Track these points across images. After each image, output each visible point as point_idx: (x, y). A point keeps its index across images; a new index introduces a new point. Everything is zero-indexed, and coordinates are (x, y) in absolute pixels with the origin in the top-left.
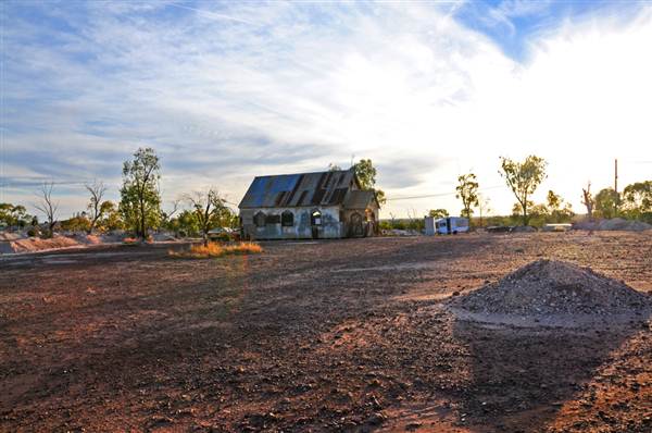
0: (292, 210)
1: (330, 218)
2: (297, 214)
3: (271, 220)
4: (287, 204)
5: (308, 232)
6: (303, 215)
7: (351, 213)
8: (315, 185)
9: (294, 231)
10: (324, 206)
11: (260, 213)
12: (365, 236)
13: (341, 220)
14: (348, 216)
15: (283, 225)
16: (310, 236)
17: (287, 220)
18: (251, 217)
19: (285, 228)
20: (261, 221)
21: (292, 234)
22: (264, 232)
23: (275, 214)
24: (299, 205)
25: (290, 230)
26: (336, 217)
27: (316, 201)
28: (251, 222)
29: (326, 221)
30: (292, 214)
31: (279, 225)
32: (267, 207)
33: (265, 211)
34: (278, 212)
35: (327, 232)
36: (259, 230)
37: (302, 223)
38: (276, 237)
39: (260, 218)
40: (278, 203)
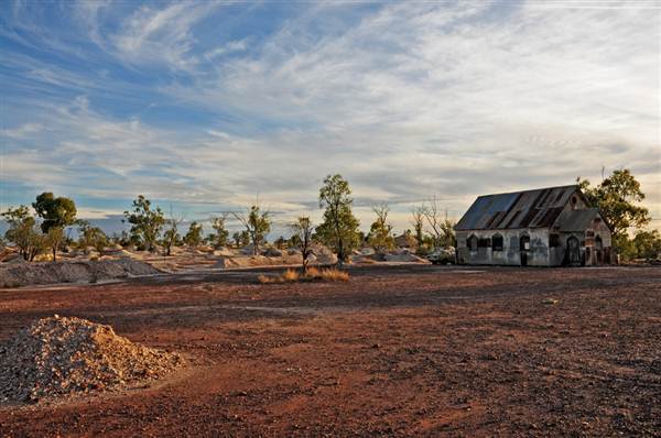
0: (502, 233)
1: (539, 242)
2: (507, 237)
3: (483, 243)
4: (497, 227)
5: (517, 258)
6: (512, 238)
7: (567, 237)
8: (529, 206)
9: (503, 256)
10: (533, 229)
11: (473, 236)
12: (583, 265)
13: (550, 246)
14: (564, 240)
15: (494, 250)
16: (519, 263)
17: (497, 243)
18: (464, 239)
19: (495, 252)
20: (474, 246)
21: (502, 259)
22: (477, 257)
23: (486, 237)
24: (507, 228)
25: (499, 255)
26: (546, 242)
27: (525, 224)
28: (465, 246)
29: (535, 245)
30: (501, 238)
31: (490, 249)
32: (479, 230)
33: (477, 234)
34: (489, 235)
35: (537, 259)
36: (472, 254)
37: (511, 248)
38: (486, 262)
39: (473, 240)
40: (489, 226)
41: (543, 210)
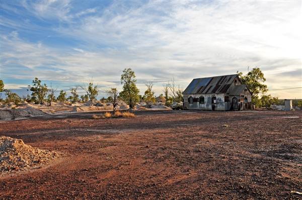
0: (204, 96)
1: (220, 100)
2: (206, 97)
3: (195, 100)
4: (201, 93)
5: (210, 107)
6: (208, 98)
7: (232, 97)
8: (216, 83)
9: (204, 106)
10: (218, 94)
11: (191, 97)
12: (239, 110)
13: (225, 101)
14: (231, 99)
15: (200, 103)
16: (211, 109)
17: (202, 100)
18: (187, 99)
19: (201, 105)
20: (191, 101)
21: (204, 107)
22: (192, 106)
23: (197, 97)
24: (206, 93)
25: (203, 105)
26: (223, 99)
27: (214, 92)
28: (187, 101)
29: (218, 101)
30: (204, 98)
31: (198, 103)
32: (193, 94)
33: (193, 96)
34: (198, 96)
35: (219, 107)
36: (191, 105)
37: (208, 102)
38: (197, 109)
39: (191, 99)
40: (198, 93)
41: (222, 85)
